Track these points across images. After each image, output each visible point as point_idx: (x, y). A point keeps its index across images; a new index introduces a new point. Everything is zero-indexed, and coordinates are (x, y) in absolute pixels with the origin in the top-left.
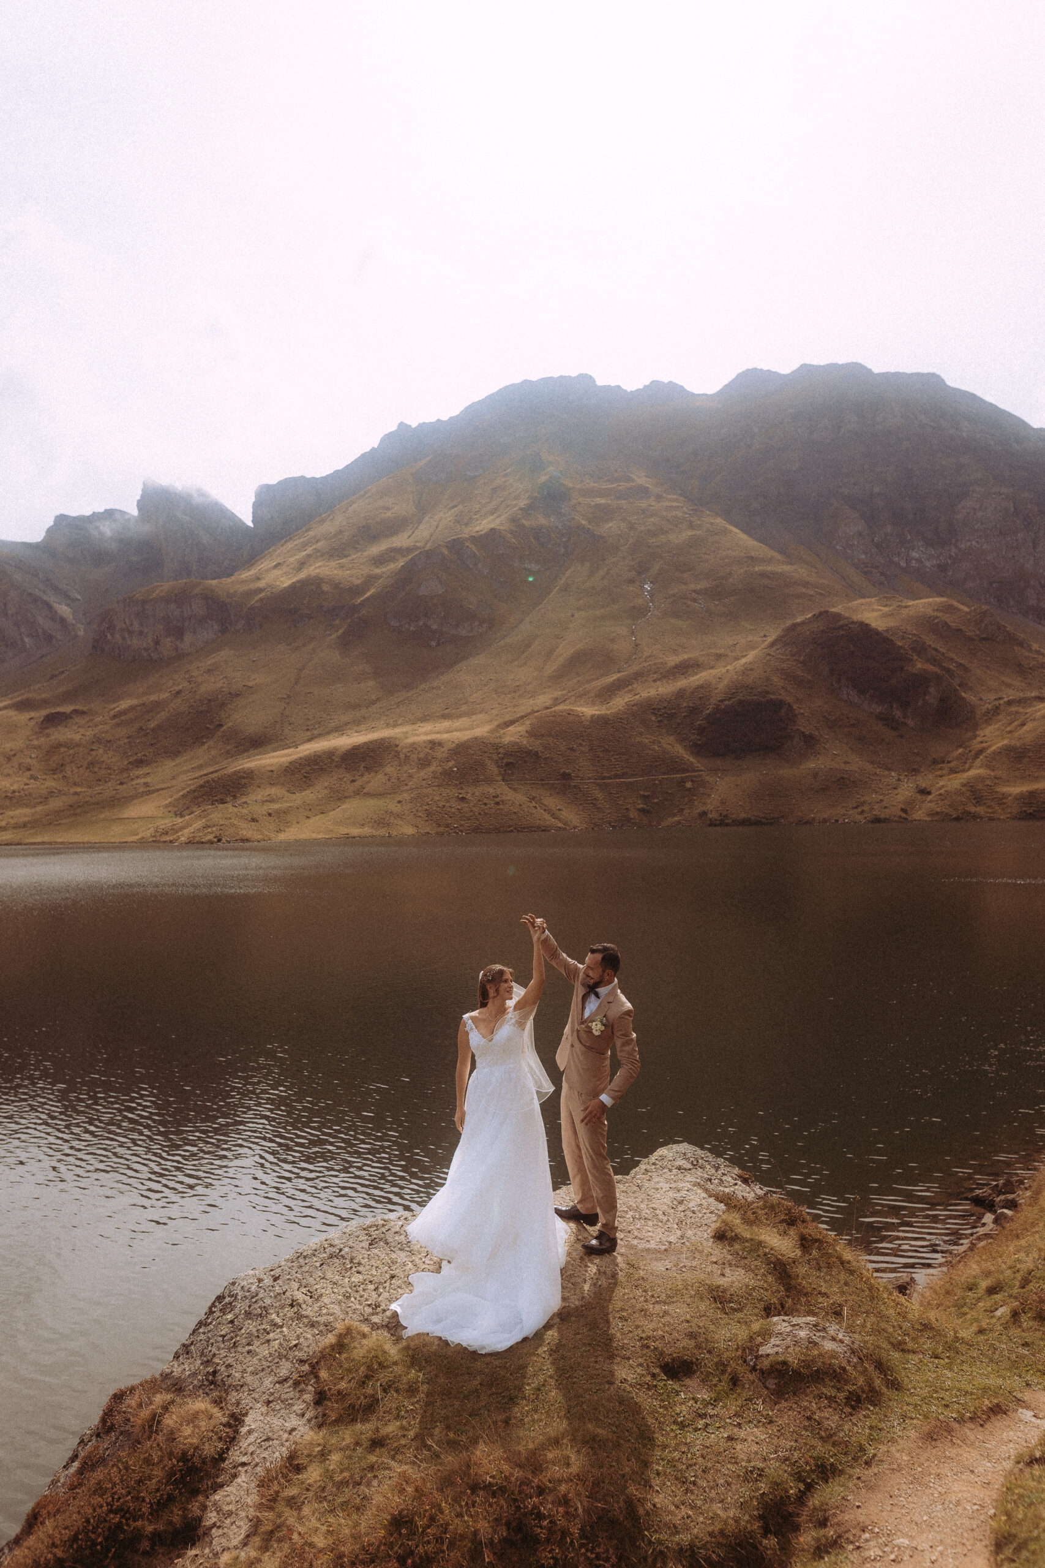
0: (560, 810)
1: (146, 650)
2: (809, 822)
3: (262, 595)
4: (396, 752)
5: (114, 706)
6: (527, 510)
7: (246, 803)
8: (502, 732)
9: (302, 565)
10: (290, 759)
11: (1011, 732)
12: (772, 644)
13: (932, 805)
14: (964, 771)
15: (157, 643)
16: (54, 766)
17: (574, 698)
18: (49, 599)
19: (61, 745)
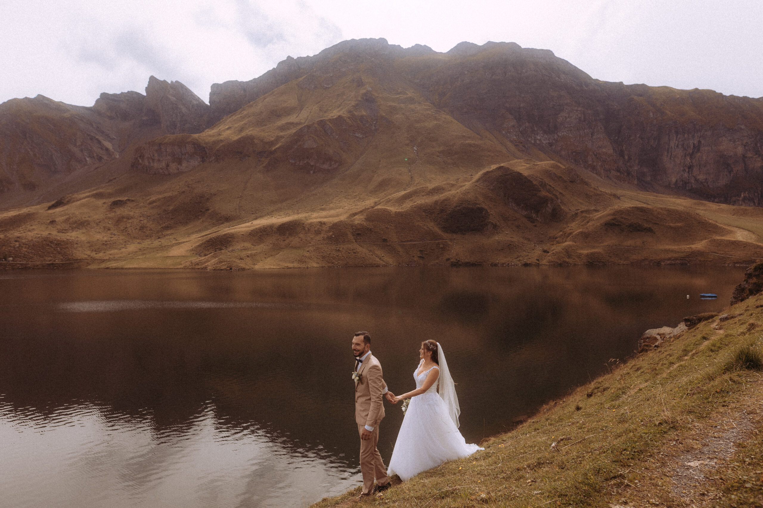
0: (383, 256)
1: (161, 169)
2: (496, 265)
3: (222, 143)
4: (303, 227)
5: (149, 197)
6: (356, 107)
7: (233, 250)
8: (353, 218)
9: (242, 129)
11: (583, 225)
12: (478, 181)
13: (550, 258)
14: (563, 242)
15: (168, 166)
16: (122, 228)
17: (384, 202)
18: (100, 138)
19: (123, 217)
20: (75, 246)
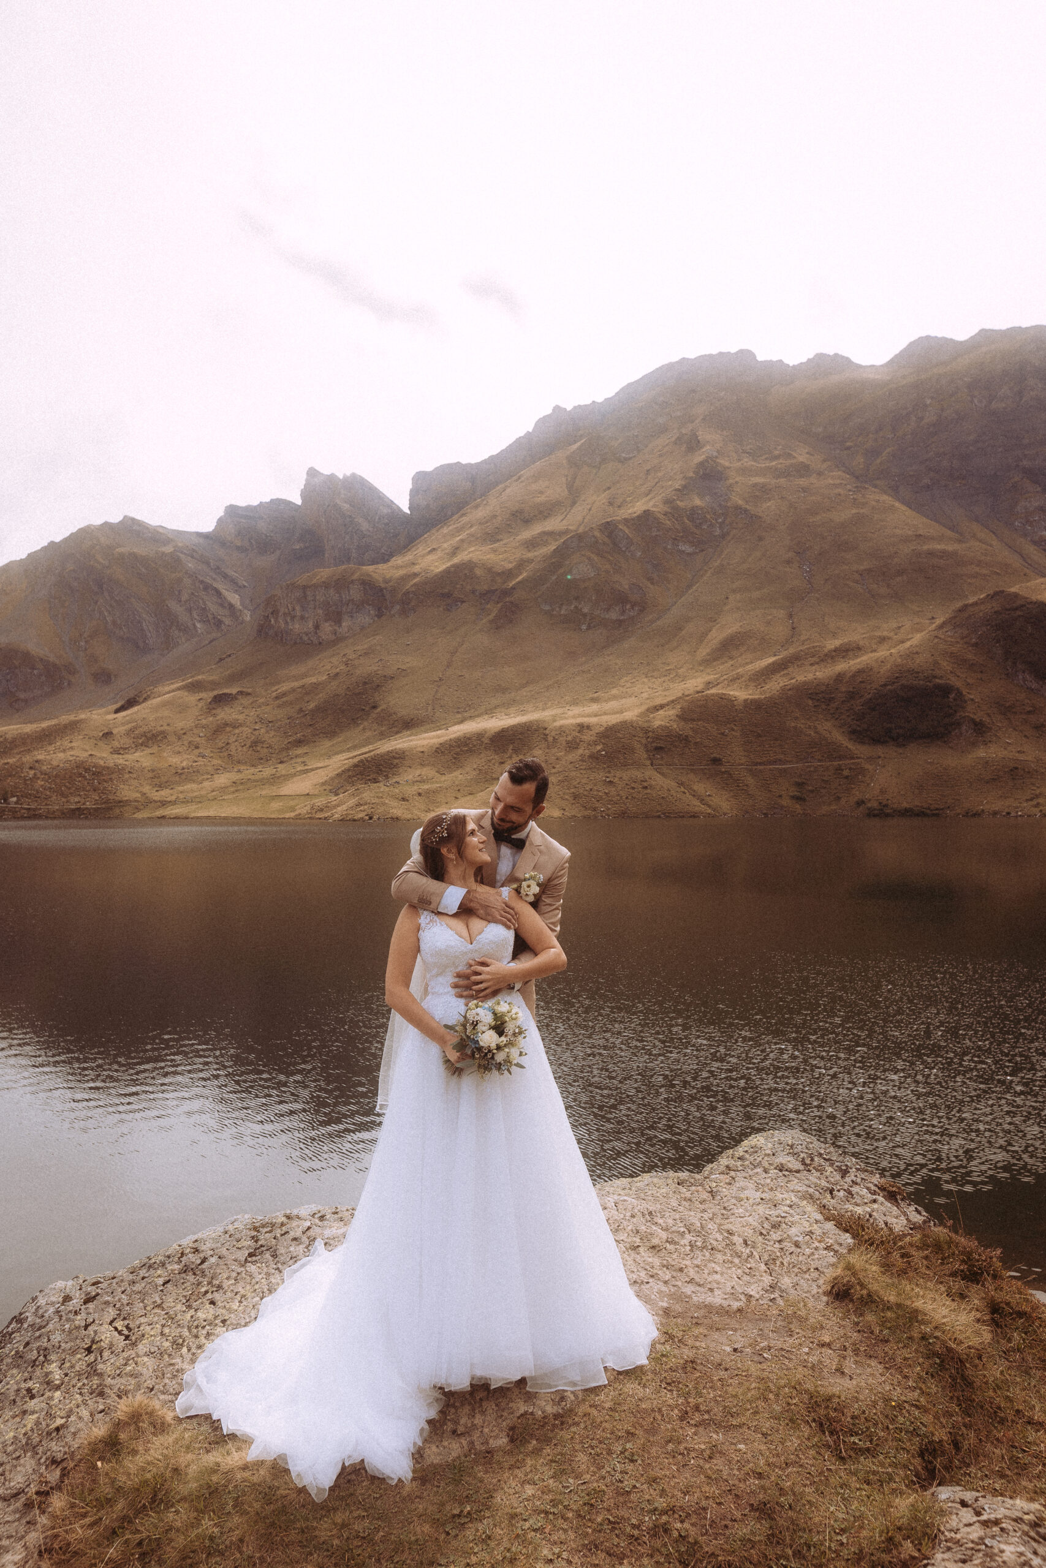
0: (709, 795)
1: (307, 633)
2: (978, 815)
3: (417, 580)
4: (545, 734)
5: (276, 687)
6: (683, 491)
7: (398, 783)
8: (652, 716)
9: (455, 551)
10: (442, 740)
12: (941, 627)
15: (317, 627)
16: (220, 744)
17: (726, 682)
18: (220, 587)
19: (226, 725)
20: (127, 776)
